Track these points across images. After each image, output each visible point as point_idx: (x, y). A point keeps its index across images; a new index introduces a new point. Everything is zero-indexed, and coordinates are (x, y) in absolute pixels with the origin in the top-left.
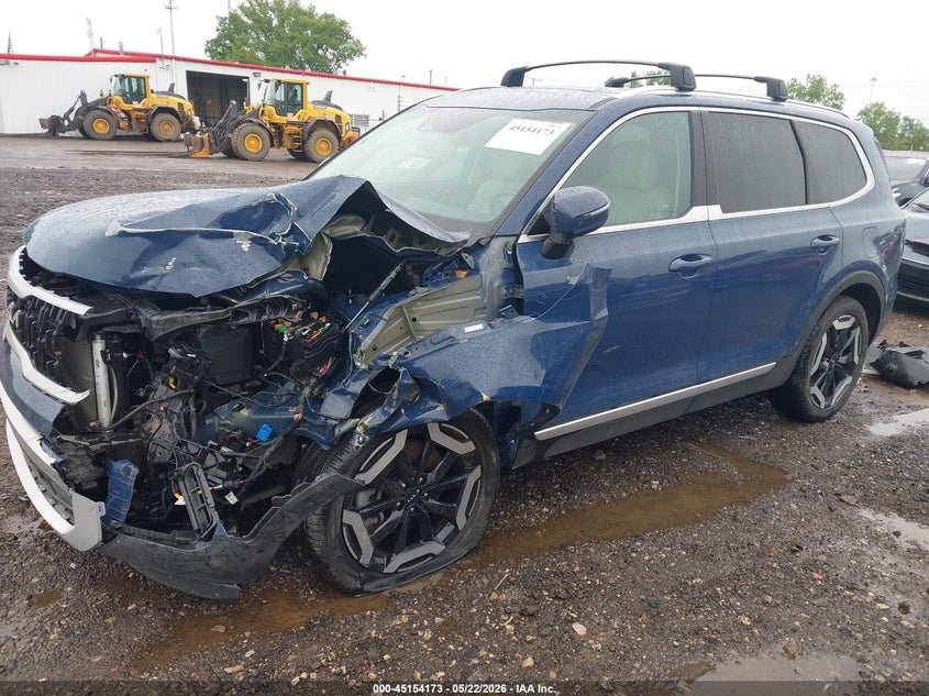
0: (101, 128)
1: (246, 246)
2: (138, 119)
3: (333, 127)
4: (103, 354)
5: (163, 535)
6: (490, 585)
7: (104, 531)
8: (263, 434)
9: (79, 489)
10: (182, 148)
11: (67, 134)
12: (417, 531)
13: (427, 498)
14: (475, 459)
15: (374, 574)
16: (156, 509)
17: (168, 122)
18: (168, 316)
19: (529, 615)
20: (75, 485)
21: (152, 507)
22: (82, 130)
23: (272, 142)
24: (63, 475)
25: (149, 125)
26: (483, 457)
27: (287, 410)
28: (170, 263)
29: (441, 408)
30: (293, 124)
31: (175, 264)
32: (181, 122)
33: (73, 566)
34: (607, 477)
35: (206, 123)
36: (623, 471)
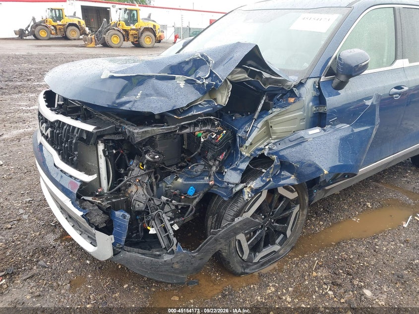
0: (43, 34)
1: (182, 84)
2: (60, 29)
3: (152, 30)
4: (104, 151)
5: (147, 252)
6: (310, 267)
7: (114, 250)
8: (191, 191)
9: (97, 228)
10: (82, 43)
11: (28, 38)
12: (268, 240)
13: (273, 223)
14: (296, 201)
15: (249, 263)
16: (135, 235)
17: (74, 31)
18: (143, 130)
19: (337, 285)
20: (96, 226)
21: (133, 234)
22: (34, 36)
23: (124, 39)
24: (88, 221)
25: (65, 32)
26: (302, 200)
27: (203, 179)
28: (139, 94)
29: (293, 177)
30: (134, 30)
31: (142, 95)
32: (80, 30)
33: (88, 262)
34: (345, 203)
35: (91, 30)
36: (351, 200)
